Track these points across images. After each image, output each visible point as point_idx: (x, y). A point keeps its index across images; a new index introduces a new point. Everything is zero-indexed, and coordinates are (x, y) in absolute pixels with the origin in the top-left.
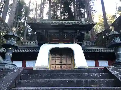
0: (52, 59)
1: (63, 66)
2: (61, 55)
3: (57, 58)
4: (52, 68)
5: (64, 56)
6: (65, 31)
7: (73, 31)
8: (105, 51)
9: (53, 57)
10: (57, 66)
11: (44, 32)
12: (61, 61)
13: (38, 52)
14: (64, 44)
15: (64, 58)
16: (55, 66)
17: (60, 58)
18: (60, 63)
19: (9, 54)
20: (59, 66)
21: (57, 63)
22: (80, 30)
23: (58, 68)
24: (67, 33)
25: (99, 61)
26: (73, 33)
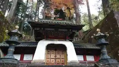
0: (48, 54)
1: (57, 60)
2: (56, 50)
3: (52, 53)
4: (48, 61)
6: (60, 30)
7: (66, 30)
8: (92, 47)
9: (49, 52)
10: (52, 60)
11: (42, 29)
12: (55, 55)
13: (36, 47)
14: (59, 40)
15: (58, 53)
16: (50, 60)
17: (54, 53)
18: (54, 58)
19: (11, 49)
21: (52, 57)
22: (72, 29)
23: (53, 61)
24: (61, 31)
25: (87, 56)
26: (66, 31)
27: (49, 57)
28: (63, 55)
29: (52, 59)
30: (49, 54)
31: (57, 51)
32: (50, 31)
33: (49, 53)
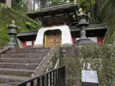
1: (56, 43)
5: (57, 36)
12: (55, 40)
13: (37, 35)
14: (56, 26)
15: (57, 37)
17: (54, 38)
20: (53, 44)
26: (62, 16)
30: (49, 39)
31: (56, 36)
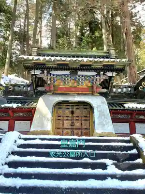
0: (58, 120)
1: (75, 131)
3: (65, 118)
6: (80, 73)
7: (94, 73)
9: (60, 116)
11: (46, 73)
12: (72, 123)
16: (63, 132)
17: (70, 119)
20: (69, 131)
24: (82, 76)
27: (61, 126)
28: (86, 122)
29: (66, 130)
30: (60, 120)
31: (75, 115)
32: (61, 75)
33: (60, 118)
